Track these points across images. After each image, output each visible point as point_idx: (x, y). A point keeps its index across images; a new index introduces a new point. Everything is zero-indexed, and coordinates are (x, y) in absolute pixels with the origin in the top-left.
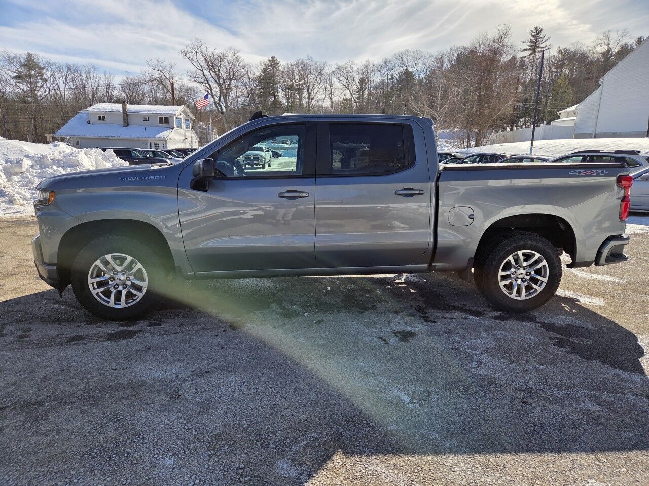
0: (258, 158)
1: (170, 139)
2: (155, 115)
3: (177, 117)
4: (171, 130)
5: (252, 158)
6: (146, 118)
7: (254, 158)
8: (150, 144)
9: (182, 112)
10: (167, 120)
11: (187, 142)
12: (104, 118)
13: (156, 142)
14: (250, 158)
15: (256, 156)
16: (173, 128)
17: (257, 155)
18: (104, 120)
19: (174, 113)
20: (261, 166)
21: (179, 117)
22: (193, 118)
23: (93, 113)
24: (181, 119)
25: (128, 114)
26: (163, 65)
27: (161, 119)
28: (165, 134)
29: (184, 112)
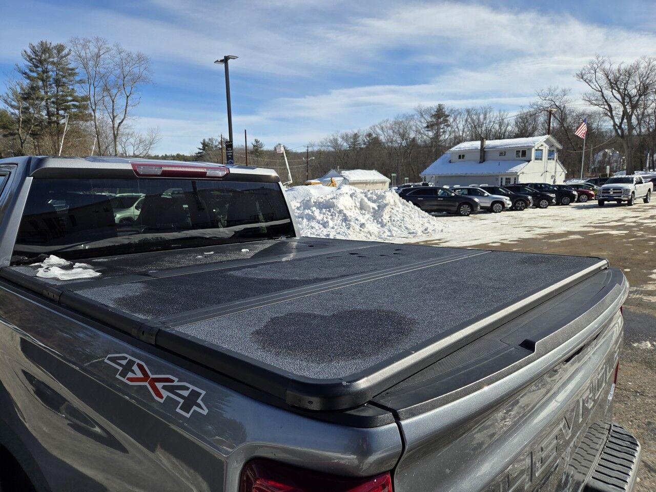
0: (621, 192)
1: (523, 173)
2: (511, 149)
3: (536, 148)
4: (526, 163)
5: (611, 193)
6: (503, 152)
7: (614, 193)
8: (502, 179)
9: (544, 142)
10: (524, 153)
11: (548, 175)
12: (463, 156)
13: (507, 177)
14: (609, 193)
15: (619, 191)
16: (529, 161)
17: (620, 189)
18: (463, 158)
19: (533, 145)
20: (626, 202)
21: (540, 148)
22: (560, 147)
23: (455, 152)
24: (542, 150)
25: (485, 150)
26: (556, 93)
27: (518, 152)
28: (518, 169)
29: (547, 142)
